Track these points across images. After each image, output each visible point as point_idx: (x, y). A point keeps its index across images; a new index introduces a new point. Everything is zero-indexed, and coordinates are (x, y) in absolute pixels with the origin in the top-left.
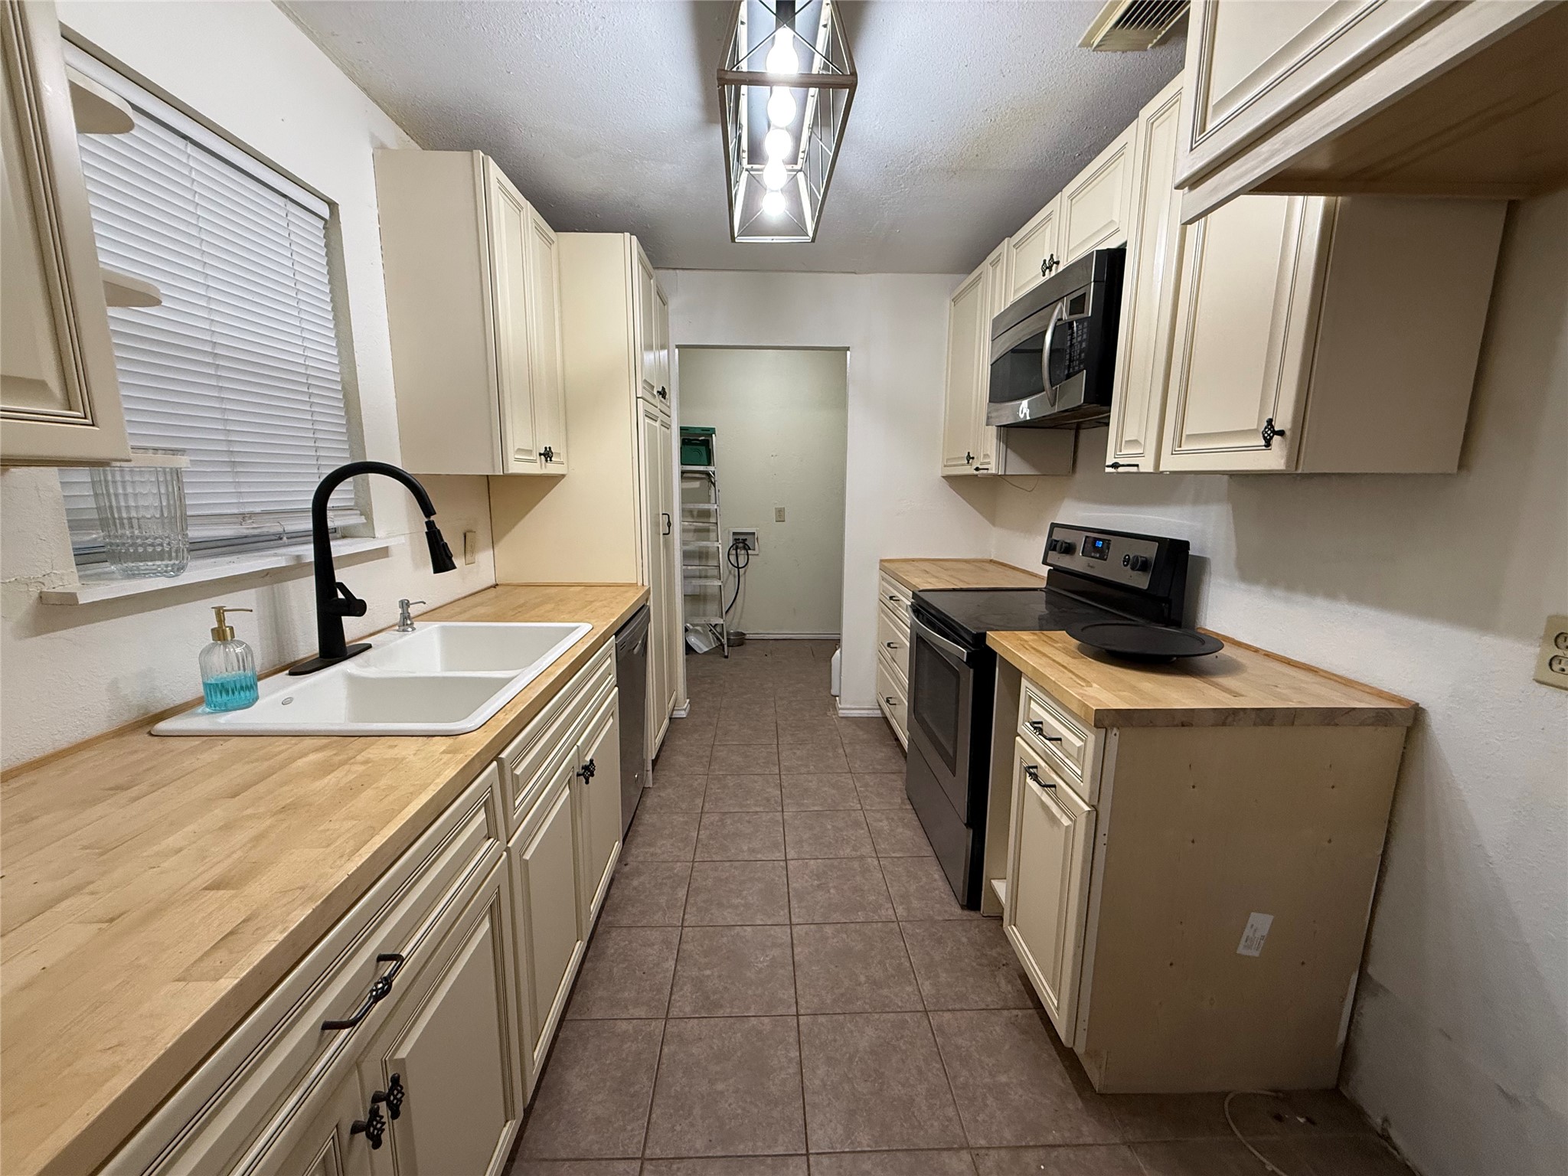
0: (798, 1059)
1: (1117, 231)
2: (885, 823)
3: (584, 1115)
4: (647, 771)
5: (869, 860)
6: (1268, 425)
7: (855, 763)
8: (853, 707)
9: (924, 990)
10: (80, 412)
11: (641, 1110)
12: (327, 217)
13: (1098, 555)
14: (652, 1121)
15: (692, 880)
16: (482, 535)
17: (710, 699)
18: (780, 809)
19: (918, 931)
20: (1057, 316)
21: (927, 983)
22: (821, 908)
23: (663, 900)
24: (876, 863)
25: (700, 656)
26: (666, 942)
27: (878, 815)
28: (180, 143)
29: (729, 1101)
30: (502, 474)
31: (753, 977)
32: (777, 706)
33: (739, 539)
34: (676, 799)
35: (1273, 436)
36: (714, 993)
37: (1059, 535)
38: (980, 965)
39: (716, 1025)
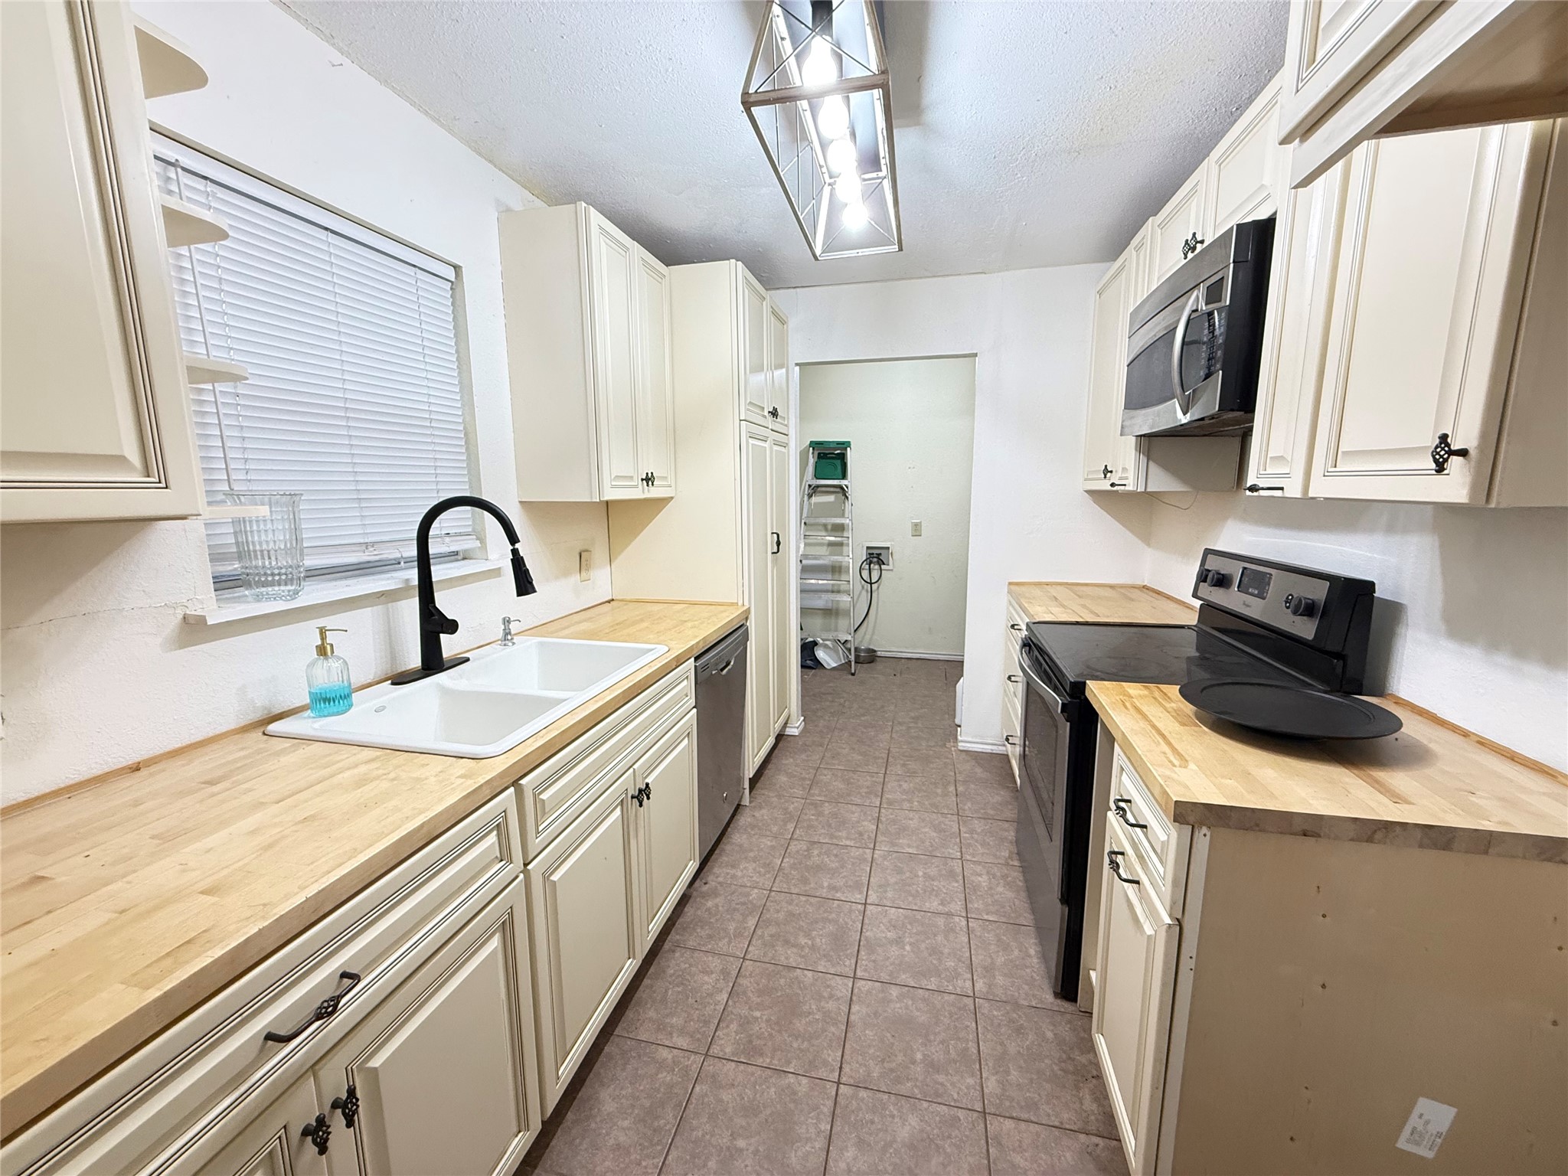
0: (828, 1133)
1: (1268, 196)
2: (985, 877)
3: (607, 1138)
4: (744, 789)
5: (957, 919)
6: (1441, 443)
7: (965, 805)
8: (974, 740)
9: (987, 1087)
10: (155, 478)
11: (659, 1148)
12: (453, 280)
13: (1256, 592)
14: (667, 1162)
15: (764, 911)
16: (599, 553)
17: (827, 718)
18: (872, 846)
19: (995, 1013)
20: (1192, 305)
21: (993, 1078)
22: (891, 964)
23: (732, 927)
24: (964, 923)
25: (827, 672)
26: (725, 973)
27: (979, 869)
28: (322, 235)
29: (747, 1162)
30: (598, 500)
31: (801, 1029)
32: (894, 731)
33: (873, 554)
34: (769, 821)
35: (1448, 457)
36: (758, 1038)
37: (1214, 564)
38: (1062, 1070)
39: (753, 1074)
